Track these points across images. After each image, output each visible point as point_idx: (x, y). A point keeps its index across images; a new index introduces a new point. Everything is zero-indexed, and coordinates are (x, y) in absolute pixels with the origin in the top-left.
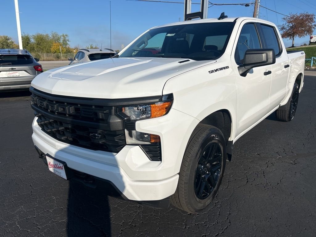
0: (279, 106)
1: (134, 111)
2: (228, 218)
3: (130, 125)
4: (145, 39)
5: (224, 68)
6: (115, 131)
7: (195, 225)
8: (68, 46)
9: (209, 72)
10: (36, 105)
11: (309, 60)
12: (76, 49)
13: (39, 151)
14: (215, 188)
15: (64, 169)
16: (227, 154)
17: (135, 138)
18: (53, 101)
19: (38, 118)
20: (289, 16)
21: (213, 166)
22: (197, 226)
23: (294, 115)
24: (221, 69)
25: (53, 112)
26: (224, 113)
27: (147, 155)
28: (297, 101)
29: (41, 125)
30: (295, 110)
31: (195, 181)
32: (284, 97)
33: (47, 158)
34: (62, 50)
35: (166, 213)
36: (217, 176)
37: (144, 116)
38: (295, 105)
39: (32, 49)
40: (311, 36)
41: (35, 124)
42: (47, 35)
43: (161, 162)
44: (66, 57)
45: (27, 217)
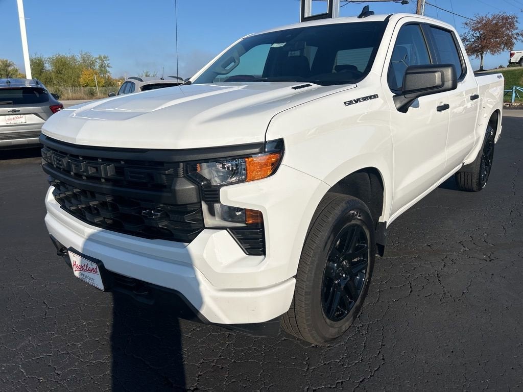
0: (462, 164)
1: (218, 171)
2: (379, 352)
3: (211, 194)
4: (235, 55)
5: (370, 97)
6: (185, 205)
7: (325, 364)
8: (108, 74)
9: (345, 103)
10: (50, 165)
11: (508, 92)
12: (121, 79)
13: (58, 244)
14: (358, 302)
15: (99, 273)
16: (377, 244)
17: (218, 216)
18: (77, 157)
19: (54, 188)
20: (475, 19)
21: (353, 265)
22: (328, 366)
23: (487, 180)
24: (365, 99)
25: (78, 176)
26: (371, 175)
27: (241, 245)
28: (491, 156)
29: (60, 200)
30: (489, 172)
31: (323, 290)
32: (470, 151)
33: (71, 254)
34: (98, 82)
35: (275, 346)
36: (360, 280)
37: (235, 179)
38: (487, 164)
39: (49, 81)
40: (512, 52)
41: (50, 198)
42: (73, 57)
43: (265, 257)
44: (104, 94)
45: (38, 355)
